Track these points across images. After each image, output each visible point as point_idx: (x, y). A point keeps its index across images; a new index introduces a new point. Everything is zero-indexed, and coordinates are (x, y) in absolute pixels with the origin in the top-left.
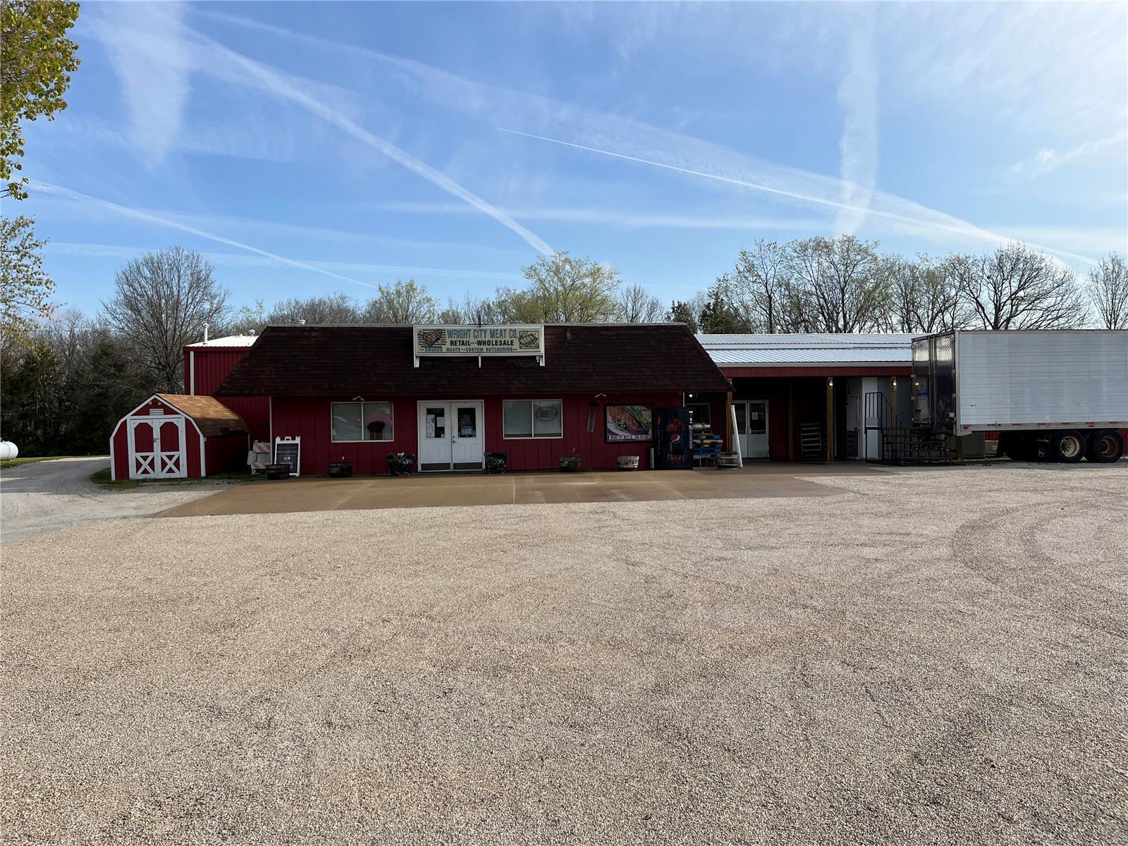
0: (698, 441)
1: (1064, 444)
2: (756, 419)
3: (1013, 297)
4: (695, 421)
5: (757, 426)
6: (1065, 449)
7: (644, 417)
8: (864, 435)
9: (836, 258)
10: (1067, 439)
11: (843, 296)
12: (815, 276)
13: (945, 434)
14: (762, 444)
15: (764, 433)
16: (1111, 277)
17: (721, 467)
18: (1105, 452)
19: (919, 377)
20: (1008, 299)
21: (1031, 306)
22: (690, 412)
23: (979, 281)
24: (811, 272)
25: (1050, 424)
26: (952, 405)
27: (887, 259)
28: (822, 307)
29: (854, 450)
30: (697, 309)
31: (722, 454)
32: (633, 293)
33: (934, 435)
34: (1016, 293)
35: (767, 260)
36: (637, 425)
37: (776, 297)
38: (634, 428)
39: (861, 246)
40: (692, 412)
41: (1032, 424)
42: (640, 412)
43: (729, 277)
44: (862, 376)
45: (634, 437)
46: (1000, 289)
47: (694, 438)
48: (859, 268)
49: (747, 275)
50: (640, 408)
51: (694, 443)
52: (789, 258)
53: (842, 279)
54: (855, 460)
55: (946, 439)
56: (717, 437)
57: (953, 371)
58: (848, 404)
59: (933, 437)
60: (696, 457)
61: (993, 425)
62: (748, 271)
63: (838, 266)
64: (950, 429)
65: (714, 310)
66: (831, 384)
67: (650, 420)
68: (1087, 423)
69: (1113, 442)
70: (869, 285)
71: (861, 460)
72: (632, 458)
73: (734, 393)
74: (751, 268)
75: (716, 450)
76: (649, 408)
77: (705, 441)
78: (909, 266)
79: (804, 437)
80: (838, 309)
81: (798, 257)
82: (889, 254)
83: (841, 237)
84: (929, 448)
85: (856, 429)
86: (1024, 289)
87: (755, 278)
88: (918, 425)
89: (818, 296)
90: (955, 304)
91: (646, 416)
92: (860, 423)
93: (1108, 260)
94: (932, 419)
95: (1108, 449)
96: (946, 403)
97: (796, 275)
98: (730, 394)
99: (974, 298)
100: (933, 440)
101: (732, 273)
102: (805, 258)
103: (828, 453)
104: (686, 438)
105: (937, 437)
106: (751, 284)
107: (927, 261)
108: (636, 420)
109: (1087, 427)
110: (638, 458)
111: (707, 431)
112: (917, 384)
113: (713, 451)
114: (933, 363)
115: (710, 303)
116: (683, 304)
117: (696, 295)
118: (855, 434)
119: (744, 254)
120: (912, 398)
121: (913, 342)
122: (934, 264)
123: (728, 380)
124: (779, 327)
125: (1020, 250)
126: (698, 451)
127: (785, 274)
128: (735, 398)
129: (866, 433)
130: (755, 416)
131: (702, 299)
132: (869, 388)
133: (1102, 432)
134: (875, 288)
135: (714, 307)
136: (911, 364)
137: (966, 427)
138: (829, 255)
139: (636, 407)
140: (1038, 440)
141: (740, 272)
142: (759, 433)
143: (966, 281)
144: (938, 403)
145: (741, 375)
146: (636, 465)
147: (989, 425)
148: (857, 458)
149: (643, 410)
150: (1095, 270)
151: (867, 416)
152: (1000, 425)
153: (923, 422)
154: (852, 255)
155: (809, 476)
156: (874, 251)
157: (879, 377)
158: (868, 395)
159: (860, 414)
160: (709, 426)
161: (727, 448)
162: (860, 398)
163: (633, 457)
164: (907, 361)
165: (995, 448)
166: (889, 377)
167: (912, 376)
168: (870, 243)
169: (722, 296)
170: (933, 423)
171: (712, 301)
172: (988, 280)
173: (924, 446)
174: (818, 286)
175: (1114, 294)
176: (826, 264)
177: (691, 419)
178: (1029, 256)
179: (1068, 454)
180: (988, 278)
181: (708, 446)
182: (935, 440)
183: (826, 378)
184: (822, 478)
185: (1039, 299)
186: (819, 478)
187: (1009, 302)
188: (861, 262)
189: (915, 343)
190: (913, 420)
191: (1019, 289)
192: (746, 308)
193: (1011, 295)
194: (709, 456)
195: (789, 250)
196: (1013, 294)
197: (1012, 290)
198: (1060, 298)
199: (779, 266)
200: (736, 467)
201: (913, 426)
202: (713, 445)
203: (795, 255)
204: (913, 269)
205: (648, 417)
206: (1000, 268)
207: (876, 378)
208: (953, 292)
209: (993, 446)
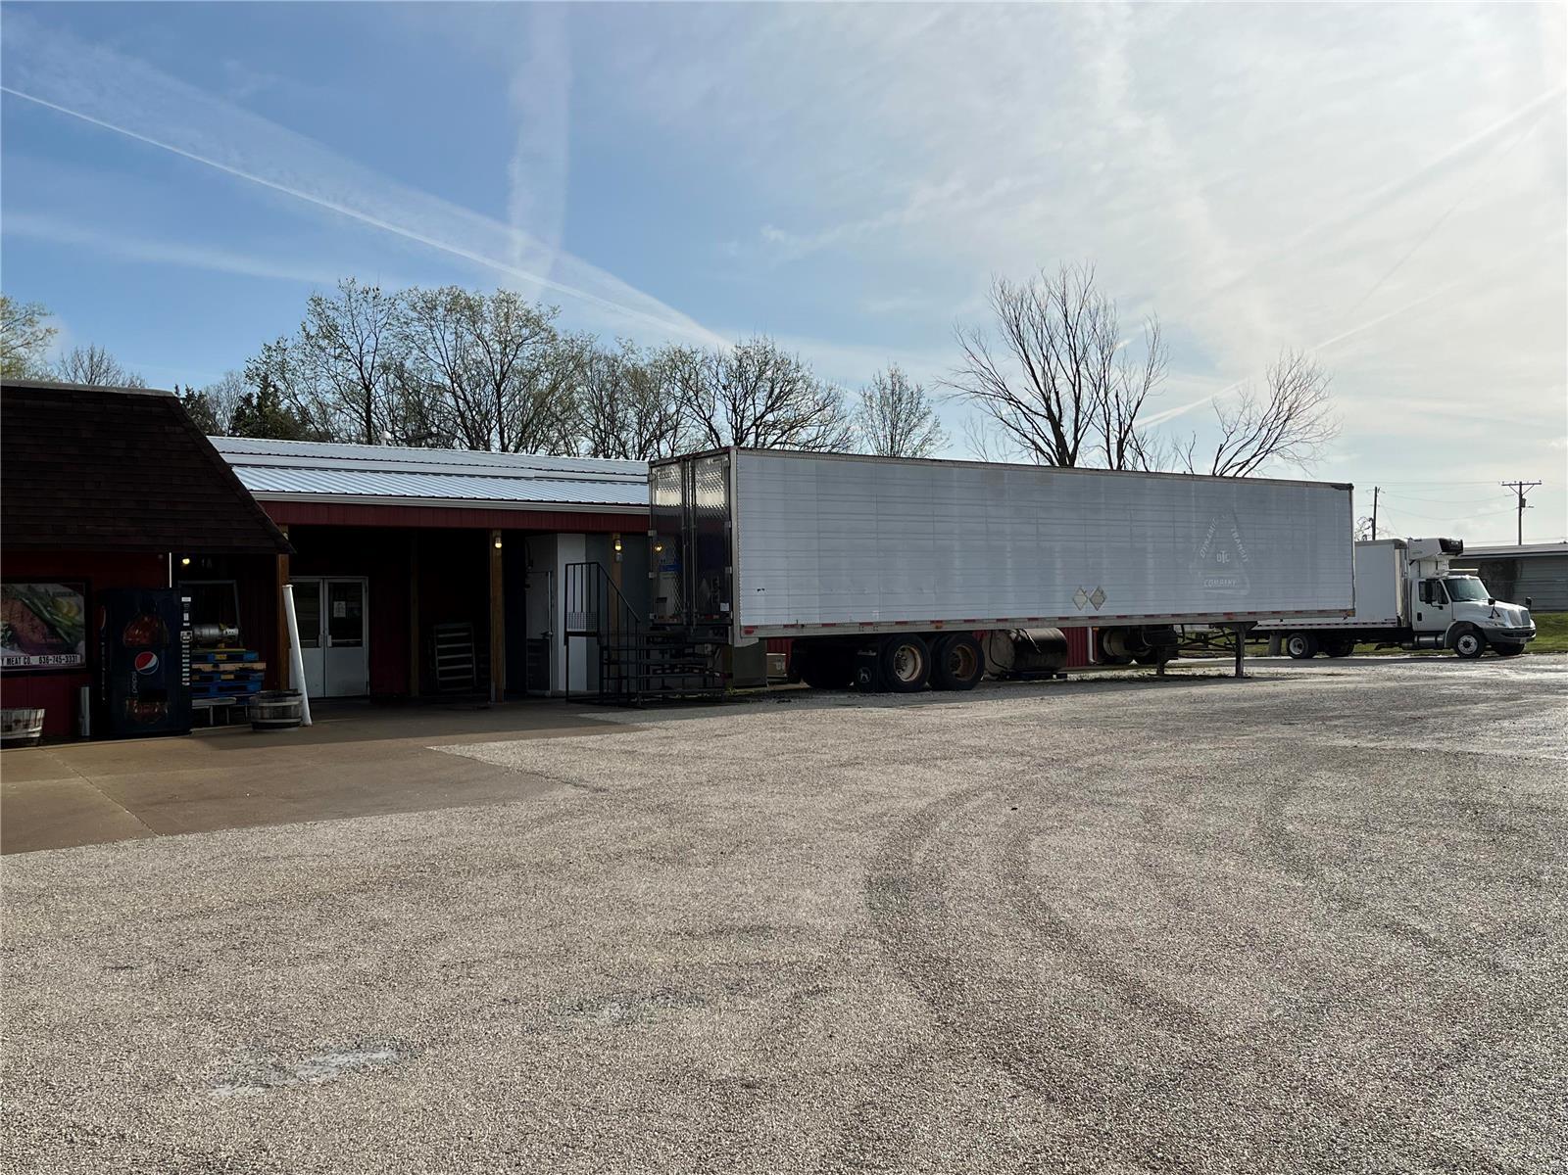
0: (207, 667)
1: (898, 659)
2: (343, 615)
3: (758, 421)
4: (198, 620)
5: (345, 631)
6: (900, 668)
7: (65, 611)
8: (562, 648)
9: (487, 330)
10: (903, 650)
11: (499, 397)
12: (451, 358)
13: (712, 644)
14: (355, 668)
15: (360, 644)
16: (891, 401)
17: (259, 727)
18: (957, 672)
19: (662, 536)
20: (752, 426)
21: (784, 438)
22: (184, 599)
23: (712, 392)
24: (443, 349)
25: (878, 624)
26: (725, 589)
27: (573, 340)
28: (462, 415)
29: (543, 678)
30: (225, 404)
31: (263, 697)
32: (87, 363)
33: (693, 645)
34: (763, 416)
35: (361, 319)
36: (46, 630)
37: (378, 390)
38: (36, 638)
39: (529, 312)
40: (189, 599)
41: (852, 624)
42: (53, 600)
43: (289, 344)
44: (555, 532)
45: (35, 660)
46: (741, 407)
47: (194, 659)
48: (526, 351)
49: (324, 343)
50: (53, 588)
51: (193, 672)
52: (402, 320)
53: (497, 367)
54: (544, 697)
55: (714, 653)
56: (254, 655)
57: (727, 525)
58: (528, 586)
59: (691, 651)
60: (198, 703)
61: (792, 626)
62: (326, 337)
63: (491, 343)
64: (722, 635)
65: (259, 406)
66: (498, 545)
67: (81, 618)
68: (932, 622)
69: (968, 654)
70: (543, 383)
71: (556, 696)
72: (25, 714)
73: (292, 558)
74: (330, 332)
75: (251, 687)
76: (77, 589)
77: (223, 667)
78: (606, 358)
79: (442, 652)
80: (490, 423)
81: (419, 319)
82: (575, 333)
83: (495, 294)
84: (682, 671)
85: (546, 634)
86: (772, 411)
87: (338, 351)
88: (663, 626)
89: (454, 393)
90: (675, 428)
91: (70, 609)
92: (553, 624)
93: (886, 376)
94: (689, 615)
95: (960, 668)
96: (715, 584)
97: (415, 352)
98: (282, 559)
99: (704, 419)
100: (689, 655)
101: (294, 337)
102: (433, 323)
103: (493, 685)
104: (172, 662)
105: (698, 649)
106: (332, 360)
107: (633, 352)
108: (43, 619)
109: (931, 629)
110: (41, 713)
111: (231, 642)
112: (659, 549)
113: (244, 689)
114: (689, 512)
115: (250, 395)
116: (197, 394)
117: (224, 378)
118: (544, 645)
119: (317, 302)
120: (650, 575)
121: (651, 468)
122: (643, 360)
123: (280, 529)
124: (388, 435)
125: (767, 349)
126: (207, 690)
127: (397, 349)
128: (295, 570)
129: (566, 642)
130: (341, 609)
131: (236, 387)
132: (570, 555)
133: (954, 637)
134: (554, 388)
135: (259, 404)
136: (647, 511)
137: (749, 630)
138: (474, 323)
139: (41, 588)
140: (860, 653)
141: (308, 336)
142: (347, 645)
143: (693, 391)
144: (699, 585)
145: (308, 519)
146: (36, 731)
147: (785, 626)
148: (548, 693)
149: (63, 595)
150: (869, 388)
151: (570, 609)
152: (803, 626)
153: (671, 622)
154: (513, 327)
155: (461, 743)
156: (551, 323)
157: (589, 533)
158: (570, 568)
159: (554, 606)
160: (234, 631)
161: (277, 680)
162: (554, 574)
163: (26, 712)
164: (640, 505)
165: (781, 666)
166: (607, 533)
167: (650, 533)
168: (544, 309)
169: (273, 378)
170: (690, 624)
171: (256, 390)
172: (724, 392)
173: (673, 667)
174: (455, 377)
175: (894, 426)
176: (469, 338)
177: (186, 617)
178: (779, 361)
179: (905, 676)
180: (724, 388)
181: (232, 677)
182: (693, 655)
183: (490, 530)
184: (492, 745)
185: (795, 427)
186: (485, 746)
187: (753, 429)
188: (530, 341)
189: (654, 470)
190: (651, 616)
191: (770, 409)
192: (322, 407)
193: (756, 420)
194: (232, 700)
195: (402, 305)
196: (758, 418)
197: (757, 410)
198: (823, 428)
199: (385, 333)
200: (296, 725)
201: (652, 629)
202: (243, 675)
203: (415, 315)
204: (612, 362)
205: (75, 609)
206: (740, 374)
207: (584, 535)
208: (672, 409)
209: (778, 663)
